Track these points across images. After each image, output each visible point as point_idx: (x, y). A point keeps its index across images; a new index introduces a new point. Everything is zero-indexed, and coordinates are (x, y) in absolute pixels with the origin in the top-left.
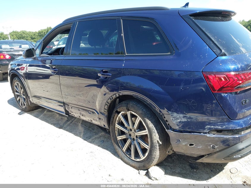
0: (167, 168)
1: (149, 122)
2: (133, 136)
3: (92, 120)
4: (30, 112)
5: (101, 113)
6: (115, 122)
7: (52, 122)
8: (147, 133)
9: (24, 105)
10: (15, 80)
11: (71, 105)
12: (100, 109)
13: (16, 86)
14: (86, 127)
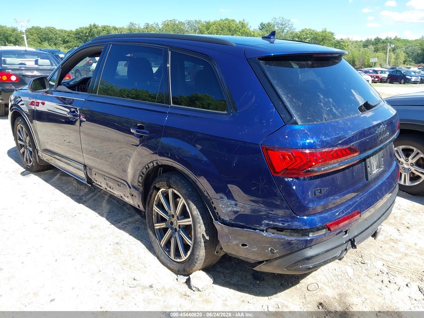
0: (220, 275)
1: (194, 207)
2: (175, 226)
3: (123, 196)
4: (40, 173)
5: (134, 187)
6: (152, 203)
7: (70, 192)
8: (191, 223)
9: (31, 161)
10: (18, 121)
11: (94, 170)
12: (133, 181)
13: (19, 131)
14: (119, 204)
